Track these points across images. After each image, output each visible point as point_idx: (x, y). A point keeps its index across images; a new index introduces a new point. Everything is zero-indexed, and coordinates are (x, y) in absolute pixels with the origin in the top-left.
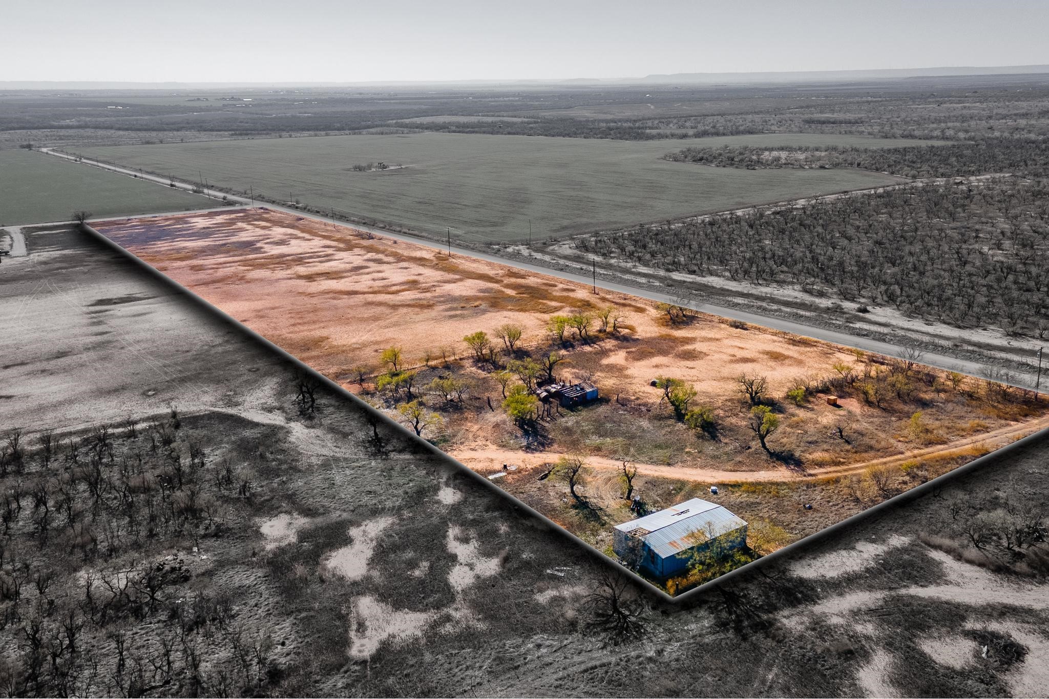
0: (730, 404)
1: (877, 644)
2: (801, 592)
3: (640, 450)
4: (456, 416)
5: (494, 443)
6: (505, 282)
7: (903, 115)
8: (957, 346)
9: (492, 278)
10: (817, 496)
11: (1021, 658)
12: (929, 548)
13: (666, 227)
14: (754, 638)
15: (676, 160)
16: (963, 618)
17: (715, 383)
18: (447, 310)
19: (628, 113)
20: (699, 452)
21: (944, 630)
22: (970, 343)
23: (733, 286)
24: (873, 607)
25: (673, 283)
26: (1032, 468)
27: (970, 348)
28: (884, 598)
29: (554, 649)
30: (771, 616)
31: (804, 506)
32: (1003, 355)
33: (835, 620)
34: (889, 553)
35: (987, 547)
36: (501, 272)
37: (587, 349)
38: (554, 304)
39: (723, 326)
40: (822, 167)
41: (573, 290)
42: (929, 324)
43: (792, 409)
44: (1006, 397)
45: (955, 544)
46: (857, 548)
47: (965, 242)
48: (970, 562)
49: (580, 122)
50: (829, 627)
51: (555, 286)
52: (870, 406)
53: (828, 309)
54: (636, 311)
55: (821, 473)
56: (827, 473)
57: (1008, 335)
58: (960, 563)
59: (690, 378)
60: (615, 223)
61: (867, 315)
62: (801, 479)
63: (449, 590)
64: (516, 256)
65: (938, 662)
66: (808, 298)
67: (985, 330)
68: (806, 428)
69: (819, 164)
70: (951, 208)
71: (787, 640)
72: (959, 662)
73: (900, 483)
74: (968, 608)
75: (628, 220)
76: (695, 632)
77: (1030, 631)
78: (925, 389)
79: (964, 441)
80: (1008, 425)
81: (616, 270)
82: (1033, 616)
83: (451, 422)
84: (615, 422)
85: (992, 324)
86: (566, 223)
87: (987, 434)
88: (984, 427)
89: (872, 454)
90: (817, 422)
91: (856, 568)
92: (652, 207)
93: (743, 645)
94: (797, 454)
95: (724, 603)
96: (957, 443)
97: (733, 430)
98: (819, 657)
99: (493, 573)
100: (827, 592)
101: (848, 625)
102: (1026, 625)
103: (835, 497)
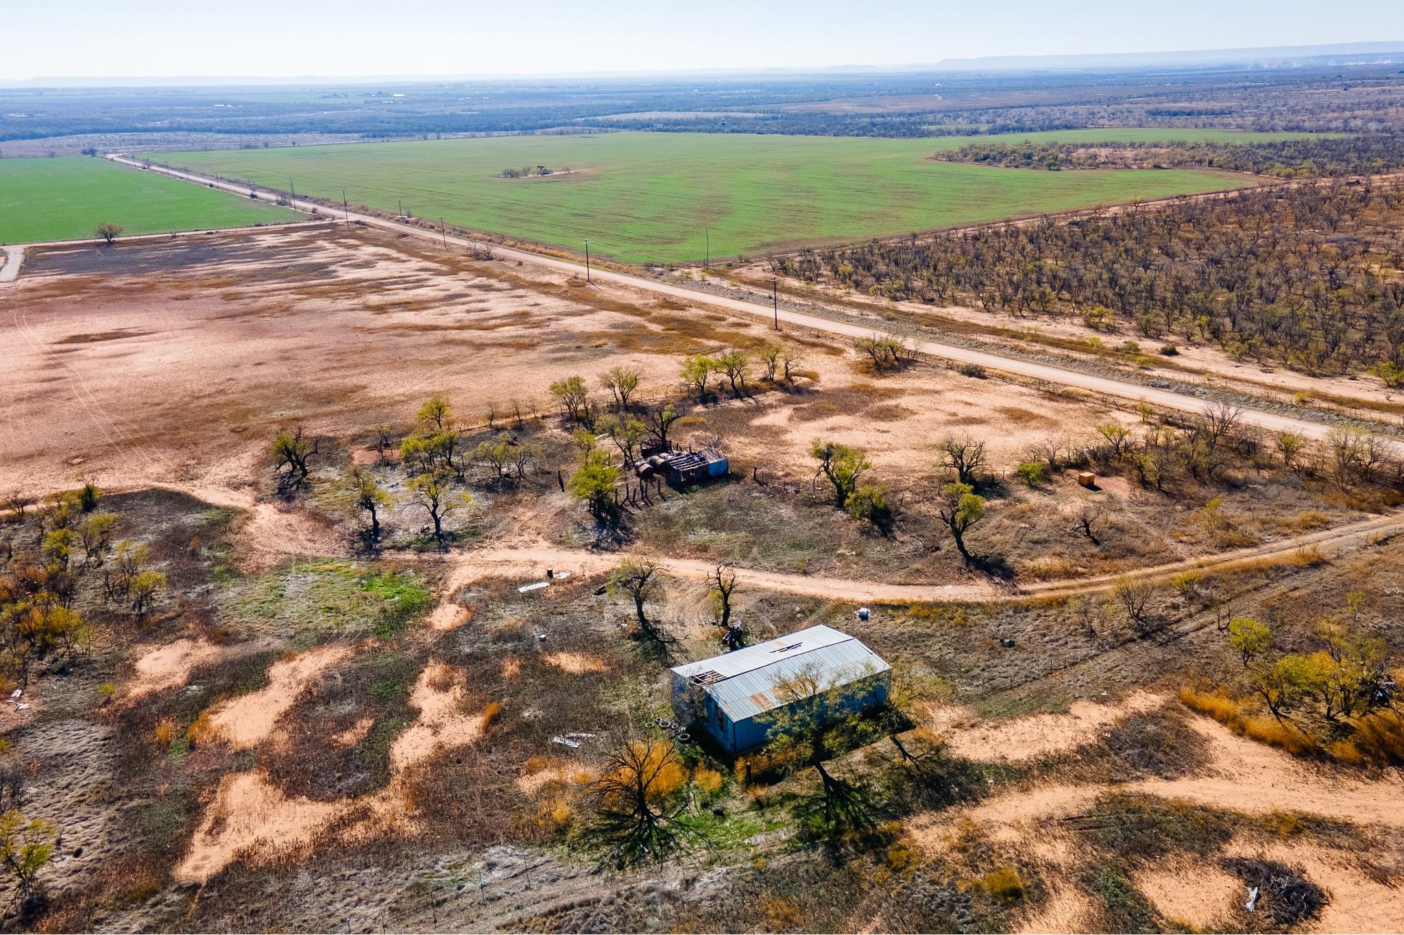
0: (926, 483)
1: (1066, 879)
2: (959, 785)
3: (767, 551)
4: (504, 499)
5: (548, 538)
6: (654, 314)
7: (1292, 102)
8: (1304, 402)
9: (638, 309)
10: (1028, 626)
11: (1316, 913)
12: (1194, 714)
13: (909, 243)
14: (855, 864)
15: (950, 159)
16: (1226, 836)
17: (913, 454)
18: (553, 351)
19: (905, 106)
20: (857, 555)
21: (1188, 856)
22: (1325, 398)
23: (984, 319)
24: (1075, 813)
25: (896, 316)
26: (1391, 586)
27: (1325, 405)
28: (1097, 798)
29: (515, 872)
30: (896, 824)
31: (1002, 641)
32: (1376, 415)
33: (1005, 835)
34: (1125, 722)
35: (1293, 715)
36: (652, 301)
37: (737, 404)
38: (712, 343)
39: (951, 373)
40: (1157, 167)
41: (747, 326)
42: (1267, 370)
43: (1022, 492)
44: (1368, 476)
45: (1238, 708)
46: (1072, 711)
47: (1346, 258)
48: (1258, 738)
49: (835, 117)
50: (990, 848)
51: (724, 319)
52: (1146, 488)
53: (1117, 350)
54: (828, 353)
55: (1040, 590)
56: (1052, 590)
57: (1390, 386)
58: (1240, 740)
59: (876, 446)
60: (840, 238)
61: (1174, 359)
62: (1008, 598)
63: (386, 766)
64: (684, 281)
65: (1165, 914)
66: (1089, 335)
67: (1354, 379)
68: (1035, 520)
69: (1152, 162)
70: (1334, 215)
71: (911, 868)
72: (1203, 917)
73: (1167, 607)
74: (1239, 820)
75: (858, 233)
76: (759, 850)
77: (1340, 863)
78: (1238, 464)
79: (1287, 543)
80: (1362, 519)
81: (819, 299)
82: (1351, 836)
83: (495, 508)
84: (741, 509)
85: (1363, 370)
86: (768, 239)
87: (1327, 533)
88: (1322, 521)
89: (1131, 560)
90: (1054, 511)
91: (1063, 746)
92: (898, 218)
93: (835, 874)
94: (1010, 560)
95: (823, 799)
96: (1274, 545)
97: (919, 522)
98: (959, 901)
99: (467, 740)
100: (1004, 785)
101: (1025, 844)
102: (1335, 853)
103: (1056, 628)
